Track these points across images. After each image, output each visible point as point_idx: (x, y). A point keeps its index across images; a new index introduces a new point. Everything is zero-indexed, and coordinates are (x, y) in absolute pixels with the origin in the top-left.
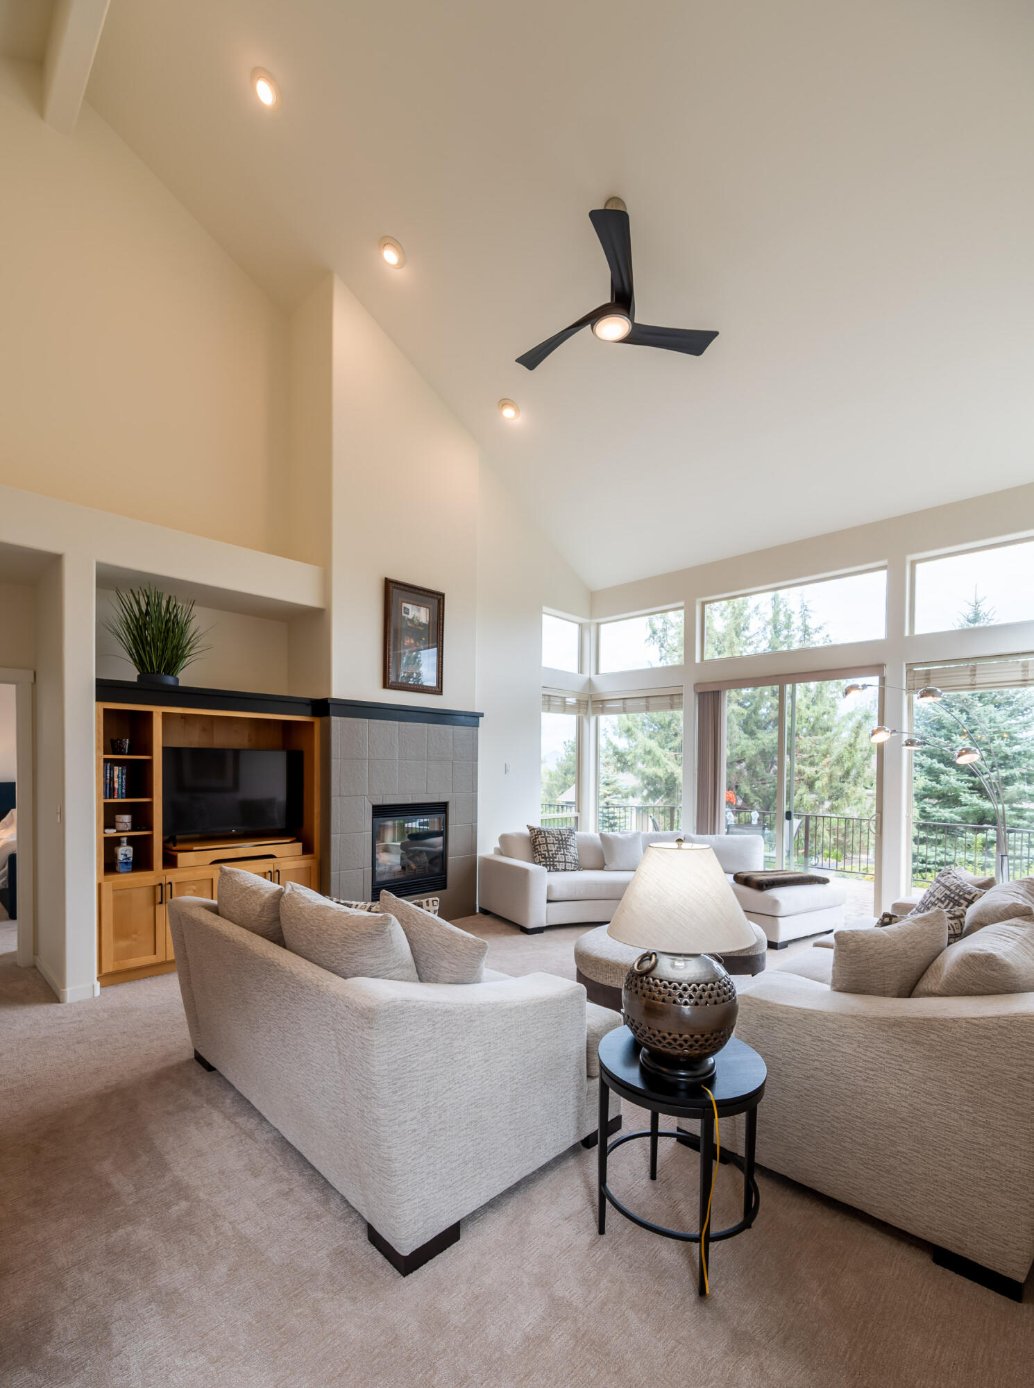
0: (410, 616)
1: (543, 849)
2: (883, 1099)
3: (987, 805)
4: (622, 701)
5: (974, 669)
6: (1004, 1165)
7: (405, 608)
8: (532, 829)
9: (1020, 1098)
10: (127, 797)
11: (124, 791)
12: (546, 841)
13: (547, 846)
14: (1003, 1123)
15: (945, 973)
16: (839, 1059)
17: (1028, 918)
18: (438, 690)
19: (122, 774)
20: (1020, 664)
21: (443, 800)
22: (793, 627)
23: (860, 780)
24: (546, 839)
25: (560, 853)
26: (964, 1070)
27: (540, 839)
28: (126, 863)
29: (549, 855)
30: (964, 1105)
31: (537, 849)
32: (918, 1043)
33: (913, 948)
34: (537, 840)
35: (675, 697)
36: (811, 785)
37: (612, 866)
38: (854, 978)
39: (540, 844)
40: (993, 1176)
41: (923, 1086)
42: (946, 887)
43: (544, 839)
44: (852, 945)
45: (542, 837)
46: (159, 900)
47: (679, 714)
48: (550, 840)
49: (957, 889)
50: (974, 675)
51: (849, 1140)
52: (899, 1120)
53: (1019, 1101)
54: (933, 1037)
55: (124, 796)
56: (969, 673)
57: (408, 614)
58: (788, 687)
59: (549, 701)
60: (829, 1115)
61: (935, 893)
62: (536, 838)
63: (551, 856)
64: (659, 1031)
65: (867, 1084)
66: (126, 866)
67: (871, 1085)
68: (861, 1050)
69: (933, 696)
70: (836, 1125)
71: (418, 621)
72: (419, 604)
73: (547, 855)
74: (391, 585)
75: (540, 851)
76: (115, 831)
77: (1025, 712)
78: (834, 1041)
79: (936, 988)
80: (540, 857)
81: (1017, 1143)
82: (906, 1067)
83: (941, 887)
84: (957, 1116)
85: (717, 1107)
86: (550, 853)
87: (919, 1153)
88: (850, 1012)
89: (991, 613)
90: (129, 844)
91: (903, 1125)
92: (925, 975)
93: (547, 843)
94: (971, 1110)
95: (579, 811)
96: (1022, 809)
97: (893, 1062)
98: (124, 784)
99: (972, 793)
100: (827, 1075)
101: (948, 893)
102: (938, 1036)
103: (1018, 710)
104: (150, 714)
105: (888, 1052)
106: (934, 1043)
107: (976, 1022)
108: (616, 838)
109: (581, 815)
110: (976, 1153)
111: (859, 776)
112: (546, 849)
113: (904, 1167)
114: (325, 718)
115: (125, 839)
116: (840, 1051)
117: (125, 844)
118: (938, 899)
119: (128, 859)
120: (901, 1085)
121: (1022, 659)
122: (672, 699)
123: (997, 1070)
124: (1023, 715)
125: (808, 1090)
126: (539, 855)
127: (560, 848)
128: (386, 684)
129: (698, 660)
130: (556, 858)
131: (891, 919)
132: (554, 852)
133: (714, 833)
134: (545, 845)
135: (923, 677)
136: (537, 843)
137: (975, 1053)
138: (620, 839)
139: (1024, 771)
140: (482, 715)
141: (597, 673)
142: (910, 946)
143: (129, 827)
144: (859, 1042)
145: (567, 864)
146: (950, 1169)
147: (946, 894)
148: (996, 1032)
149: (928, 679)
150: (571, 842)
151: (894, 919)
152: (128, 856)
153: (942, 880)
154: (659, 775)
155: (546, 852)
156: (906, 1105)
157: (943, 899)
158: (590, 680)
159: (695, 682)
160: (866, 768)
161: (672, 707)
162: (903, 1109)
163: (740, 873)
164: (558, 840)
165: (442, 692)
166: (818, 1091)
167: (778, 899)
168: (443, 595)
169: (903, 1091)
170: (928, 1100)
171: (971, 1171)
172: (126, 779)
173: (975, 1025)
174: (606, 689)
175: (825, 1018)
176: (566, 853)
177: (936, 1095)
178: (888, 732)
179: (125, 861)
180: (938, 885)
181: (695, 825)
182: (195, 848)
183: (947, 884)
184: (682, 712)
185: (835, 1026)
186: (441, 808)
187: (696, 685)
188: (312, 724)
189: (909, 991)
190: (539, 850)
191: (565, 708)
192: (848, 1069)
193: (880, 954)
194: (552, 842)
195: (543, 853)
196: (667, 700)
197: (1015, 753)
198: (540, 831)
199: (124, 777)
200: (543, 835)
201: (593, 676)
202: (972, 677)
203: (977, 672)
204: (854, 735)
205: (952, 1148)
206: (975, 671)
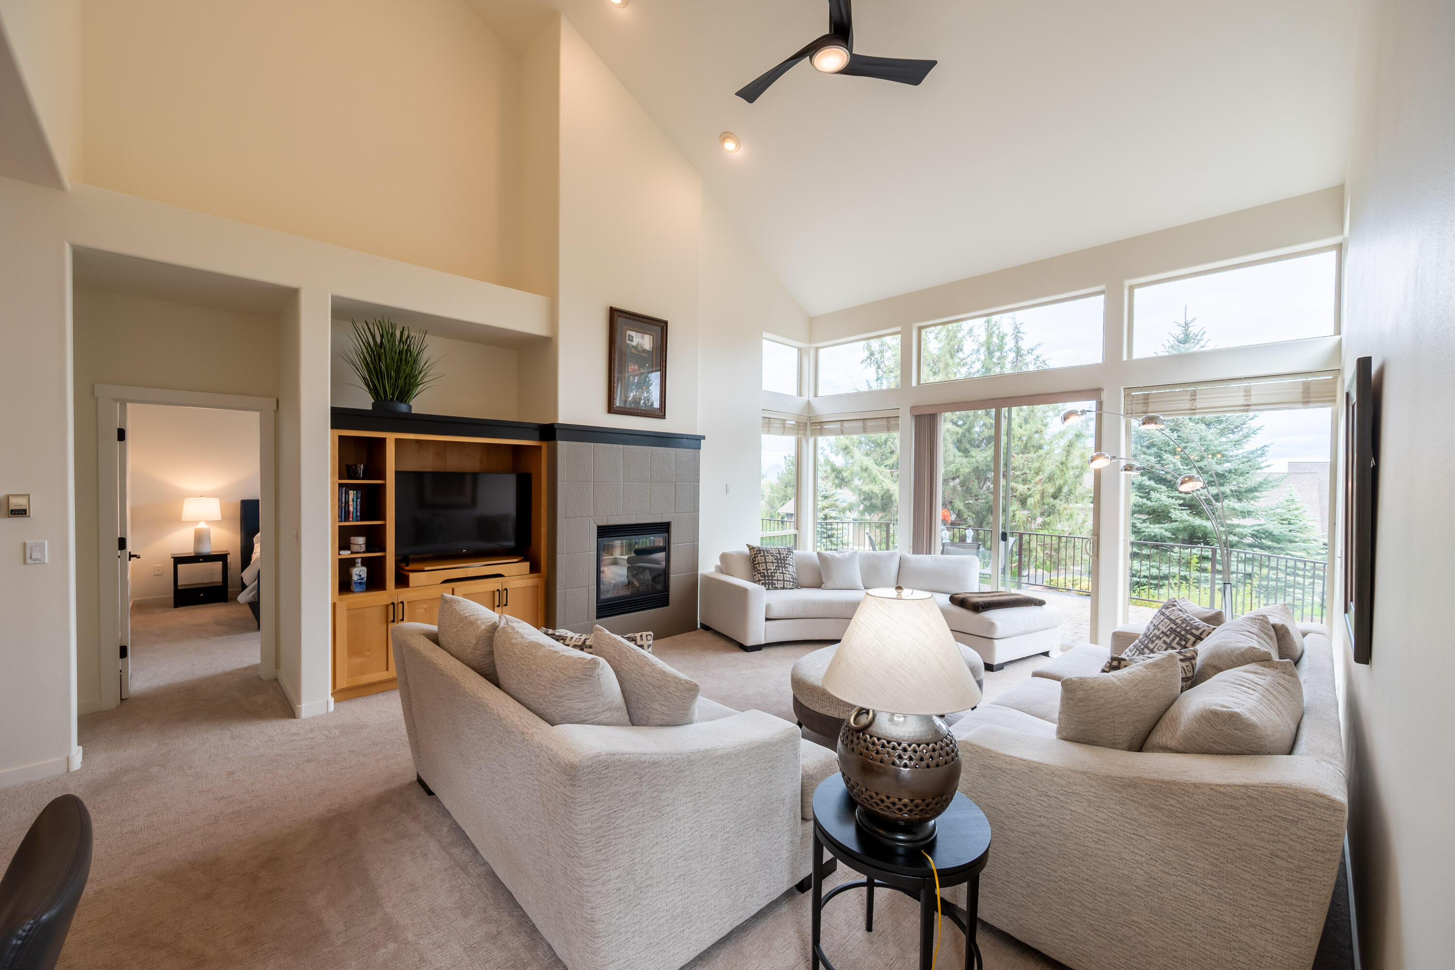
0: (634, 343)
1: (762, 568)
2: (1116, 864)
3: (1197, 521)
4: (840, 423)
5: (1194, 394)
6: (1254, 948)
7: (629, 336)
8: (751, 548)
9: (1273, 876)
10: (362, 519)
11: (358, 514)
12: (765, 560)
13: (766, 565)
14: (1252, 902)
15: (1182, 728)
16: (1068, 818)
17: (1267, 663)
18: (661, 413)
19: (357, 498)
20: (1242, 389)
21: (665, 520)
22: (1007, 348)
23: (1072, 497)
24: (765, 558)
25: (778, 571)
26: (1207, 840)
27: (759, 558)
28: (360, 583)
29: (768, 573)
30: (1208, 879)
31: (757, 568)
32: (1156, 808)
33: (1145, 697)
34: (757, 559)
35: (891, 419)
36: (1023, 502)
37: (829, 584)
38: (1082, 728)
39: (759, 563)
40: (1241, 958)
41: (1160, 853)
42: (1171, 620)
43: (763, 558)
44: (1080, 694)
45: (761, 556)
46: (391, 618)
47: (896, 435)
48: (770, 558)
49: (1183, 623)
50: (1194, 400)
51: (1078, 904)
52: (1134, 888)
53: (1272, 880)
54: (1172, 801)
55: (359, 518)
56: (1189, 398)
57: (632, 341)
58: (1004, 411)
59: (769, 423)
60: (1056, 875)
61: (1160, 626)
62: (755, 557)
63: (770, 574)
64: (877, 794)
65: (1097, 846)
66: (359, 586)
67: (1103, 848)
68: (1091, 810)
69: (1156, 423)
70: (1063, 885)
71: (642, 348)
72: (643, 332)
73: (766, 574)
74: (616, 314)
75: (760, 570)
76: (350, 552)
77: (1235, 430)
78: (1062, 798)
79: (1172, 743)
80: (759, 575)
81: (1268, 926)
82: (1142, 832)
83: (1166, 620)
84: (1199, 890)
85: (938, 876)
86: (769, 571)
87: (1156, 924)
88: (1080, 768)
89: (1200, 334)
90: (363, 565)
91: (1138, 894)
92: (1158, 727)
93: (766, 562)
94: (1215, 884)
95: (797, 529)
96: (1233, 525)
97: (1127, 825)
98: (358, 507)
99: (1182, 510)
100: (1055, 833)
101: (1174, 627)
102: (1178, 801)
103: (1228, 428)
104: (383, 440)
105: (1122, 815)
106: (1173, 809)
107: (1222, 789)
108: (833, 557)
109: (799, 532)
110: (1221, 931)
111: (1071, 493)
112: (765, 568)
113: (1140, 938)
114: (553, 442)
115: (359, 561)
116: (1068, 809)
117: (360, 565)
118: (1163, 632)
119: (362, 579)
120: (1136, 851)
121: (1245, 384)
122: (889, 422)
123: (1246, 844)
124: (1233, 433)
125: (1034, 847)
126: (758, 573)
127: (779, 567)
128: (611, 409)
129: (914, 383)
130: (774, 576)
131: (1119, 663)
132: (772, 571)
133: (930, 554)
134: (764, 564)
135: (1142, 401)
136: (757, 562)
137: (1219, 824)
138: (837, 558)
139: (1234, 488)
140: (704, 438)
141: (816, 396)
142: (1142, 694)
143: (363, 548)
144: (1089, 801)
145: (785, 583)
146: (1191, 946)
147: (1172, 628)
148: (1244, 803)
149: (1148, 404)
150: (789, 560)
151: (1123, 663)
152: (362, 577)
153: (1167, 612)
154: (875, 491)
155: (765, 571)
156: (1142, 872)
157: (1168, 633)
158: (809, 403)
159: (912, 405)
160: (1078, 485)
161: (888, 429)
162: (1138, 877)
163: (956, 594)
164: (777, 559)
165: (665, 415)
166: (1044, 848)
167: (994, 621)
168: (666, 323)
169: (1138, 858)
170: (1166, 870)
171: (1216, 951)
172: (361, 503)
173: (1221, 793)
174: (824, 411)
175: (1053, 773)
176: (784, 572)
177: (1175, 865)
178: (1108, 458)
179: (359, 581)
180: (1162, 617)
181: (911, 544)
182: (426, 569)
183: (1172, 617)
184: (899, 434)
185: (1062, 782)
186: (664, 528)
187: (912, 408)
188: (539, 448)
189: (1140, 744)
190: (758, 568)
191: (784, 429)
192: (1077, 829)
193: (1110, 703)
194: (771, 561)
195: (762, 571)
196: (884, 422)
197: (1226, 471)
198: (759, 551)
199: (359, 500)
200: (762, 554)
201: (812, 398)
202: (1192, 402)
203: (1198, 397)
204: (1065, 453)
205: (1193, 923)
206: (1195, 395)
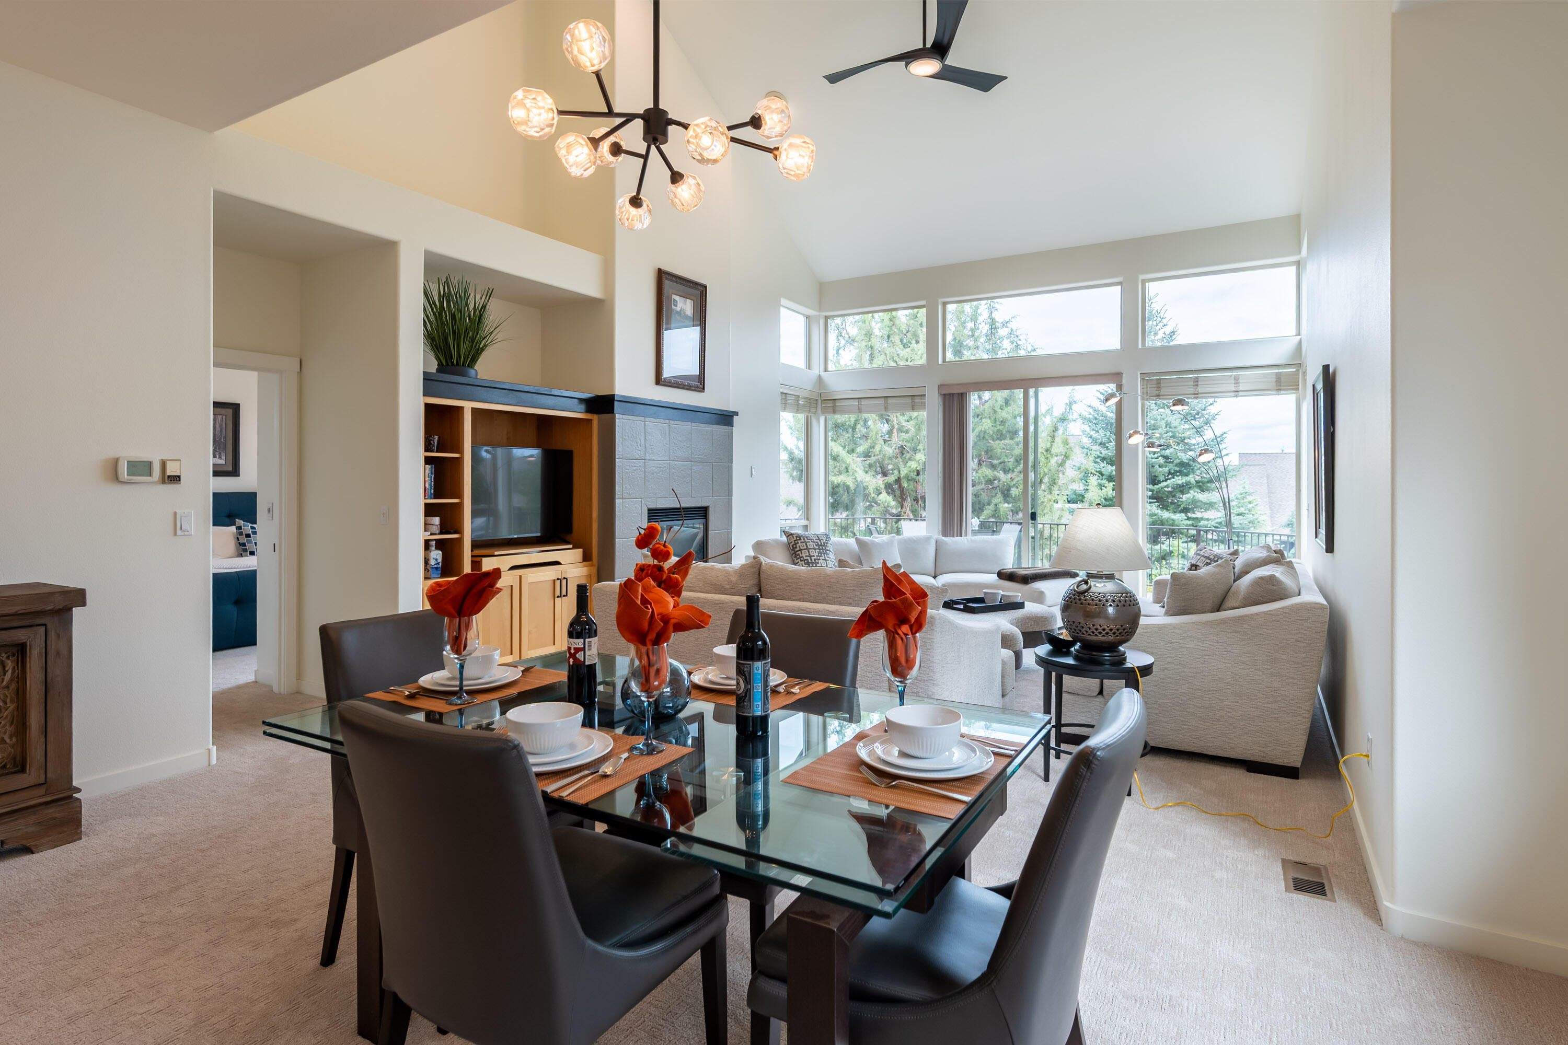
0: (678, 309)
1: (804, 554)
2: (1215, 673)
4: (857, 400)
5: (1196, 380)
6: (1288, 697)
7: (674, 300)
8: (789, 535)
9: (1297, 653)
10: (435, 498)
11: (432, 491)
12: (807, 546)
13: (809, 551)
14: (1288, 671)
15: (1242, 593)
16: (1185, 653)
18: (700, 386)
19: (431, 474)
20: (1233, 377)
21: (704, 505)
22: (981, 319)
24: (806, 544)
25: (821, 558)
26: (1264, 643)
27: (800, 544)
28: (437, 568)
29: (811, 560)
30: (1265, 665)
31: (799, 555)
32: (1236, 632)
33: (1217, 583)
34: (798, 545)
35: (916, 398)
38: (1183, 604)
39: (800, 550)
40: (1283, 705)
41: (1240, 658)
42: (1206, 557)
43: (804, 544)
44: (1183, 581)
45: (801, 542)
47: (923, 414)
48: (811, 545)
49: (1215, 558)
50: (1197, 385)
51: (1193, 706)
52: (1226, 684)
53: (1296, 655)
54: (1245, 626)
55: (433, 496)
57: (676, 306)
58: (1032, 391)
59: (785, 399)
60: (1178, 692)
62: (796, 544)
63: (813, 561)
65: (1204, 666)
66: (435, 571)
67: (1206, 666)
68: (1199, 644)
69: (1182, 405)
70: (1183, 698)
71: (685, 313)
72: (685, 296)
73: (810, 561)
74: (664, 276)
75: (803, 557)
76: (429, 533)
77: (1197, 416)
78: (1181, 641)
79: (1235, 605)
80: (803, 562)
81: (1295, 681)
82: (1229, 648)
83: (1202, 558)
84: (1260, 673)
85: (1138, 671)
86: (813, 558)
87: (1238, 702)
88: (1190, 621)
90: (437, 548)
91: (1228, 687)
92: (1226, 600)
93: (808, 549)
94: (1269, 667)
95: (808, 519)
97: (1221, 647)
98: (433, 483)
100: (1176, 665)
102: (1249, 625)
103: (1190, 414)
104: (460, 409)
105: (1218, 642)
106: (1246, 630)
107: (1271, 613)
108: (873, 542)
110: (1272, 693)
111: (1055, 483)
112: (808, 554)
113: (1229, 714)
114: (606, 416)
115: (434, 543)
116: (1185, 648)
117: (434, 548)
119: (438, 564)
120: (1226, 661)
121: (1234, 373)
122: (914, 400)
123: (1283, 639)
124: (1195, 419)
125: (1163, 679)
126: (801, 561)
127: (821, 553)
128: (659, 380)
129: (940, 361)
130: (818, 563)
131: (1196, 568)
132: (815, 557)
133: (961, 536)
134: (806, 551)
135: (1155, 386)
136: (798, 549)
137: (1270, 632)
138: (877, 543)
140: (737, 414)
141: (826, 370)
142: (1215, 581)
143: (437, 532)
144: (1198, 639)
146: (1257, 708)
148: (1282, 617)
149: (1159, 387)
150: (830, 547)
151: (1198, 567)
152: (439, 561)
153: (1202, 553)
154: (848, 483)
155: (809, 558)
156: (1230, 674)
158: (820, 376)
159: (939, 384)
161: (913, 408)
162: (1228, 677)
163: (1003, 570)
164: (818, 546)
165: (704, 389)
166: (1170, 678)
167: (1043, 590)
168: (705, 287)
169: (1227, 665)
170: (1243, 667)
171: (1270, 706)
172: (434, 478)
173: (1270, 614)
174: (838, 386)
175: (1174, 627)
176: (827, 558)
177: (1248, 663)
178: (1142, 434)
179: (436, 566)
180: (1199, 557)
182: (496, 553)
183: (1206, 555)
184: (925, 413)
185: (1181, 632)
186: (702, 513)
187: (940, 387)
188: (589, 421)
189: (1218, 609)
190: (801, 555)
191: (797, 409)
192: (1191, 658)
193: (1200, 586)
194: (812, 547)
195: (805, 558)
196: (909, 400)
198: (799, 537)
199: (433, 476)
200: (803, 541)
201: (823, 374)
202: (1195, 387)
205: (1258, 694)
206: (1198, 382)
